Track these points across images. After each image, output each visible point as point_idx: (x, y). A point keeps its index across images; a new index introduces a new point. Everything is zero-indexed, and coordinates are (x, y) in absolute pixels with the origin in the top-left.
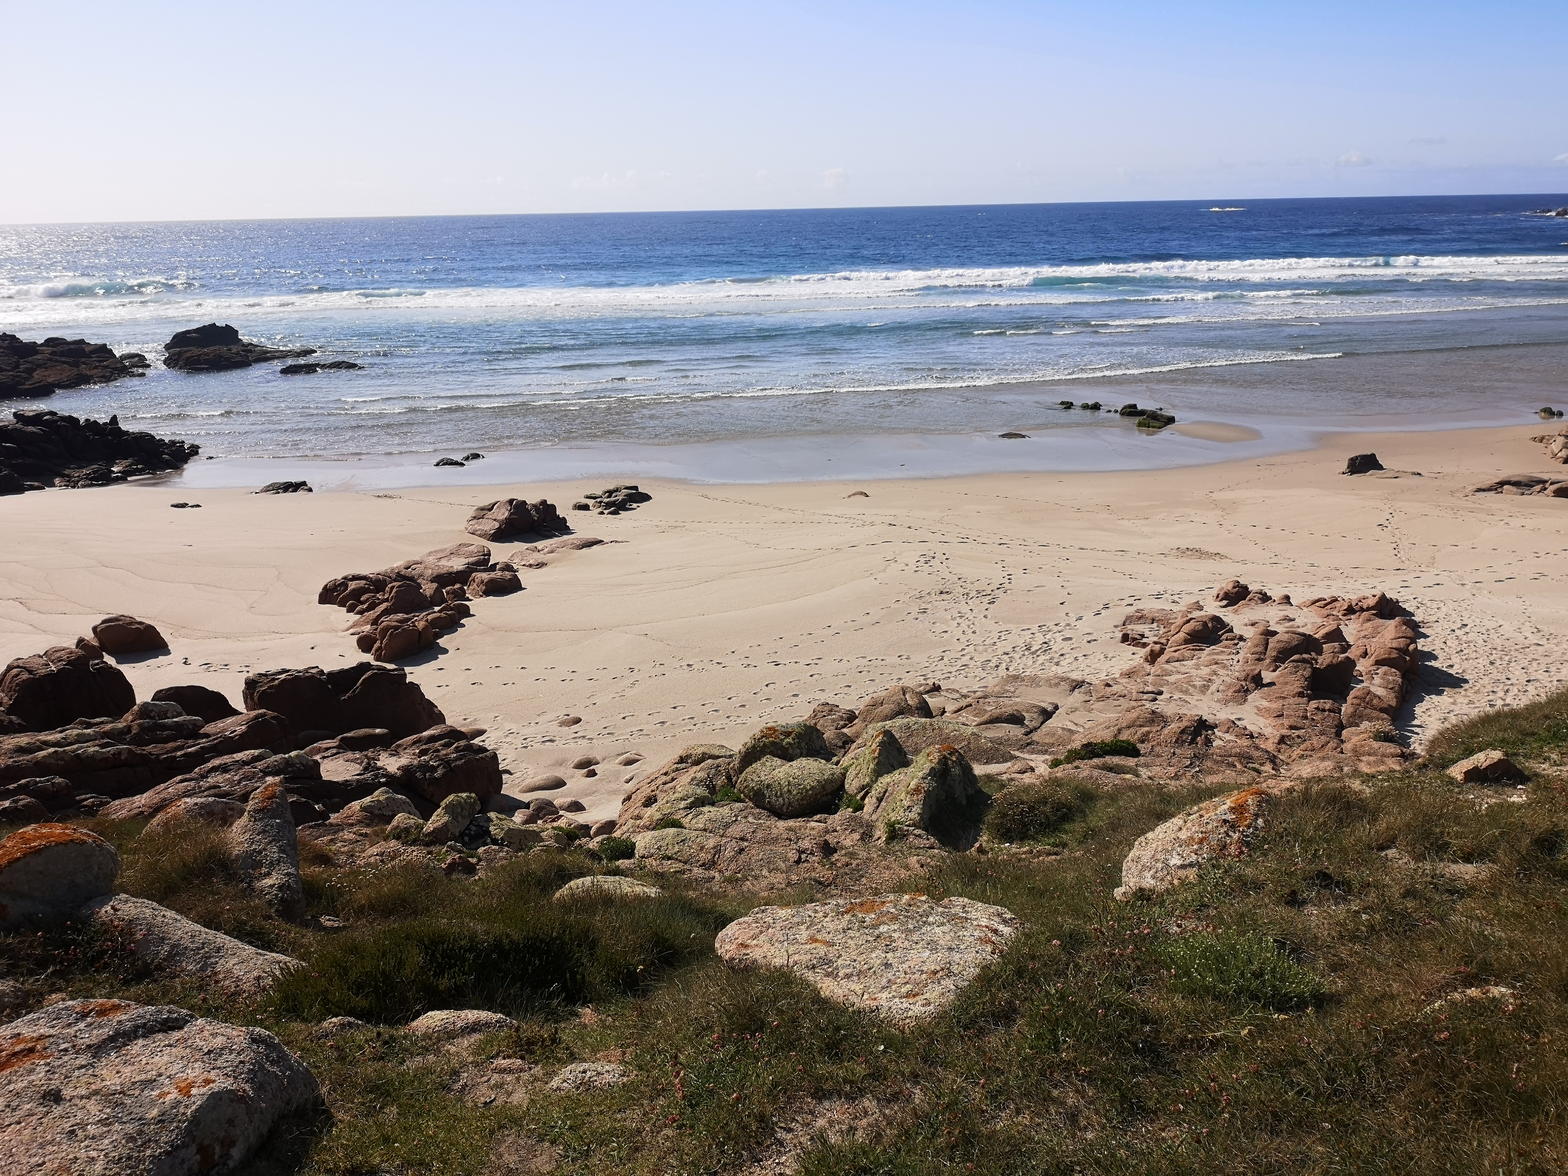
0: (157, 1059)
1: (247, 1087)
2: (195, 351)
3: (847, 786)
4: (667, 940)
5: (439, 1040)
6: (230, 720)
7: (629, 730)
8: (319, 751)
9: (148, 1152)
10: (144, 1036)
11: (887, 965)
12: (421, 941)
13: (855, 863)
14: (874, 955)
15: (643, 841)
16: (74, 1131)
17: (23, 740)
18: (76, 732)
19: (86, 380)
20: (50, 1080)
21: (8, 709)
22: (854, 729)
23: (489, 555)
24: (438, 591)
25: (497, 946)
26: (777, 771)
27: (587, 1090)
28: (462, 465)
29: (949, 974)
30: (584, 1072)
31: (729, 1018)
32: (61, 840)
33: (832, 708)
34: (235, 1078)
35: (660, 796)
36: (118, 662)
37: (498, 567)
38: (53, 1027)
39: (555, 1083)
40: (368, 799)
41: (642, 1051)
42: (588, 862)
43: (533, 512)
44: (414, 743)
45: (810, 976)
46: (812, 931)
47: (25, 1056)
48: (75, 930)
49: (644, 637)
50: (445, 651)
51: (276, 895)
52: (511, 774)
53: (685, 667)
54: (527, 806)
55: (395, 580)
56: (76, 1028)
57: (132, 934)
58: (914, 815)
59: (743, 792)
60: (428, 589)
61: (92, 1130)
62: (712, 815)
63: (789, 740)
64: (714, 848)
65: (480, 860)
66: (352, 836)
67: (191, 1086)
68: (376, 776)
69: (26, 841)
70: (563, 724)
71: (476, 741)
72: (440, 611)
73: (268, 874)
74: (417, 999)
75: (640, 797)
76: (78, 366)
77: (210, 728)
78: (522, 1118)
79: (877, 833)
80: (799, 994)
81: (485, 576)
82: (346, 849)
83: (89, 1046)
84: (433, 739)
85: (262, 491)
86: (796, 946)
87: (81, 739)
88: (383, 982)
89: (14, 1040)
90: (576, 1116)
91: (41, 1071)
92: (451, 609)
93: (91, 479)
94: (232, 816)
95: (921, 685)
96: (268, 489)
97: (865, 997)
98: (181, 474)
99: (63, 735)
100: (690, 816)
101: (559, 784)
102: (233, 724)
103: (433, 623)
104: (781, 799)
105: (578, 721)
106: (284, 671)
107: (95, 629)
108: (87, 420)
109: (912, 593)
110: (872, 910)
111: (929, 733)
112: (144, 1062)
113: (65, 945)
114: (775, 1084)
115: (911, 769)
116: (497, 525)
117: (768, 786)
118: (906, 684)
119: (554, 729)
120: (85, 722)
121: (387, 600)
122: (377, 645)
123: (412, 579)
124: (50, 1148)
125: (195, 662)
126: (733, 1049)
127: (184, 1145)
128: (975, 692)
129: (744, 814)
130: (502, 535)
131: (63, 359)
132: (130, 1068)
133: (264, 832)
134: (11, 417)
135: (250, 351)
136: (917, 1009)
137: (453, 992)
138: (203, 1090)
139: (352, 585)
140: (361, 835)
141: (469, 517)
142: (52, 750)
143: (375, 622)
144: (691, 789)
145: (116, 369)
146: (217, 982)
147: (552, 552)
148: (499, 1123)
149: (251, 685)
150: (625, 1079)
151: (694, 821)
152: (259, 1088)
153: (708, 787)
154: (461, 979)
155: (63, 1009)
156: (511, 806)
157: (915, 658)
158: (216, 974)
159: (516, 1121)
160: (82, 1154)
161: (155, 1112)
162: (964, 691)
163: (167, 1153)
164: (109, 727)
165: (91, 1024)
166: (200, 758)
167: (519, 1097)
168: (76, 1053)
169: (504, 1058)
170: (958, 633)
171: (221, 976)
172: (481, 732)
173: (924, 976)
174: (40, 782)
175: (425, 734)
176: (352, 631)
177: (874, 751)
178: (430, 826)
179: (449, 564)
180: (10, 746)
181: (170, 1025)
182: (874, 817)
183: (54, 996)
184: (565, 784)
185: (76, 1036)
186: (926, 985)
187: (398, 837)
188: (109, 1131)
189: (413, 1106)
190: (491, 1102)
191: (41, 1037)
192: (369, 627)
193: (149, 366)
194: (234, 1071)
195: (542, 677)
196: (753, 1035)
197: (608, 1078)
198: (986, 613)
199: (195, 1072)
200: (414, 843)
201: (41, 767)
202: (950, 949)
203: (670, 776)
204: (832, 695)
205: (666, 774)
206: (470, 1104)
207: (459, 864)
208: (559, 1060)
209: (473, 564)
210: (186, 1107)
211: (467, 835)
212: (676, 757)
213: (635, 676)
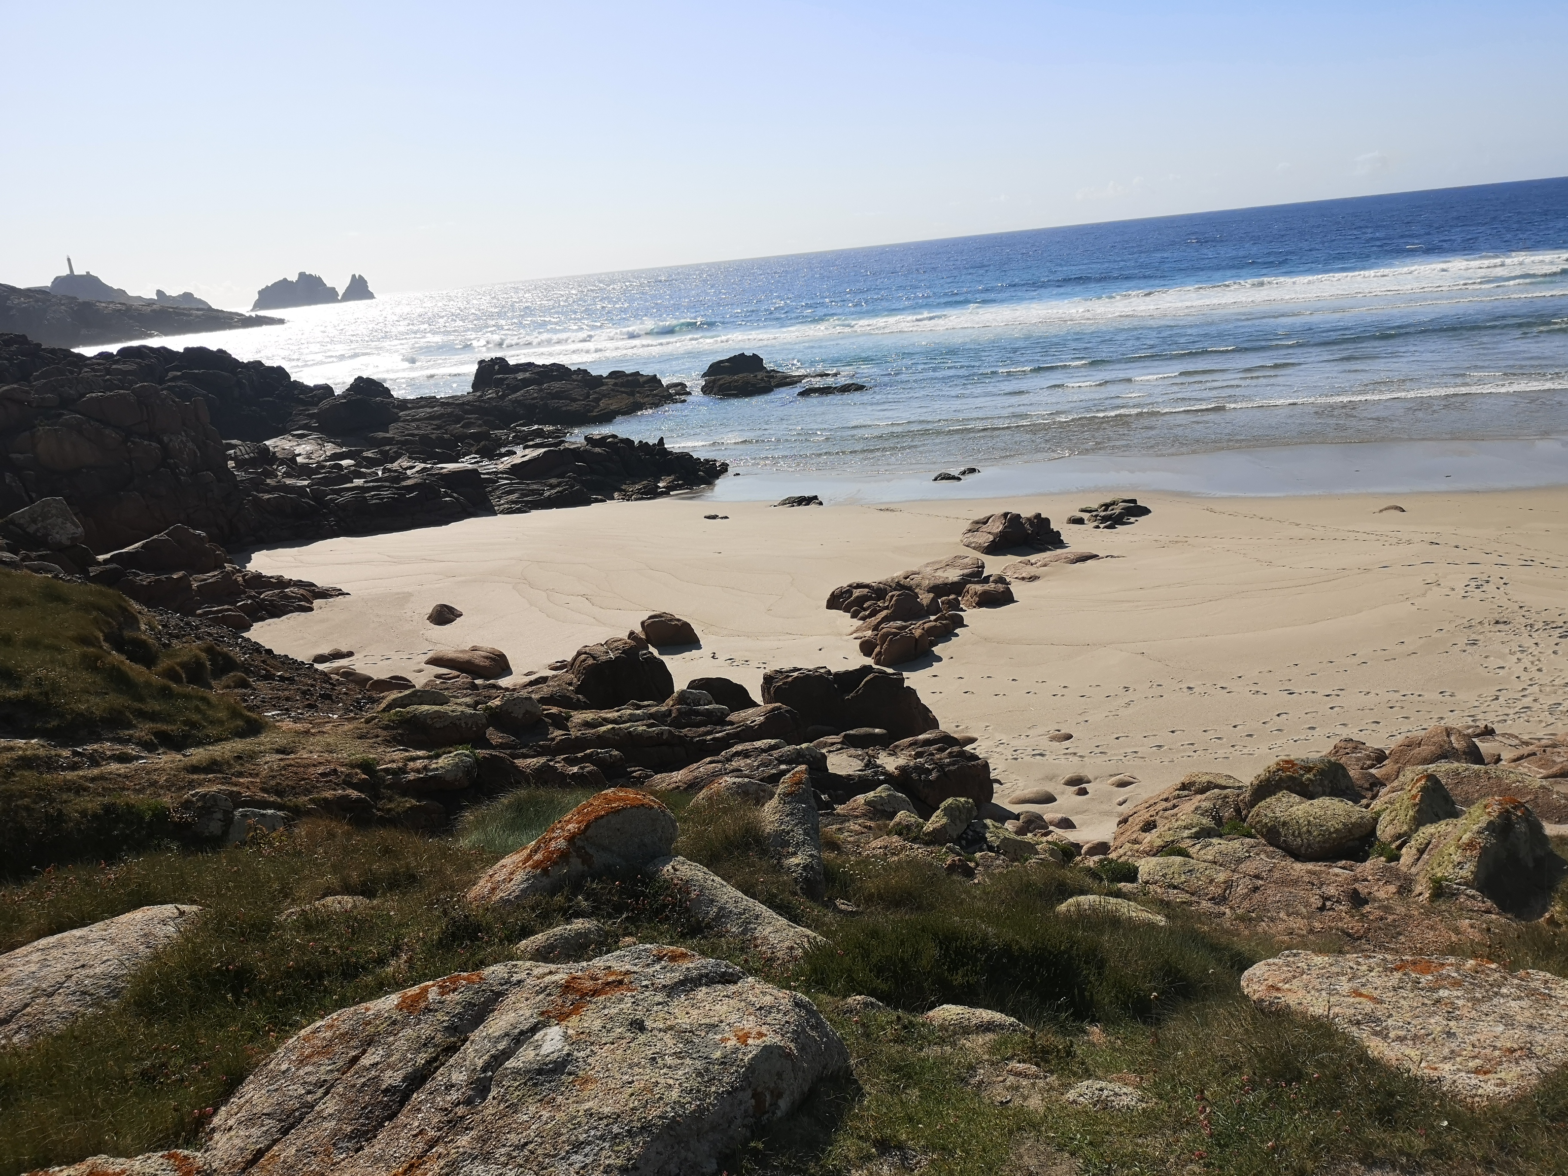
0: (718, 1007)
1: (792, 1045)
2: (727, 378)
3: (1378, 833)
4: (1180, 971)
5: (955, 1033)
6: (751, 711)
7: (1122, 751)
8: (825, 745)
9: (713, 1089)
10: (707, 985)
11: (1450, 1034)
12: (936, 935)
13: (1390, 918)
14: (1432, 1021)
15: (1146, 866)
16: (655, 1058)
17: (589, 715)
18: (629, 712)
19: (640, 407)
20: (636, 1010)
21: (576, 689)
22: (1383, 771)
23: (983, 567)
24: (934, 601)
25: (1007, 950)
26: (1295, 808)
27: (1104, 1109)
28: (959, 479)
29: (1530, 1054)
30: (1101, 1090)
31: (1262, 1061)
32: (635, 803)
33: (1357, 746)
34: (783, 1035)
35: (1160, 822)
36: (660, 654)
37: (991, 579)
38: (636, 965)
39: (1071, 1095)
40: (871, 794)
41: (1160, 1079)
42: (1088, 880)
43: (1027, 526)
44: (911, 745)
45: (1354, 1031)
46: (1356, 984)
47: (615, 986)
48: (644, 883)
49: (1140, 656)
50: (939, 659)
51: (801, 874)
52: (1001, 784)
53: (1185, 690)
54: (1017, 817)
55: (895, 590)
56: (654, 969)
57: (689, 893)
58: (1467, 872)
59: (1254, 827)
60: (925, 598)
61: (669, 1060)
62: (1223, 847)
63: (1310, 776)
64: (1225, 882)
65: (977, 865)
66: (857, 827)
67: (747, 1036)
68: (876, 773)
69: (609, 801)
70: (1053, 739)
71: (968, 748)
72: (935, 620)
73: (794, 854)
74: (933, 991)
75: (1137, 822)
76: (633, 395)
77: (734, 717)
78: (1040, 1124)
79: (1418, 889)
80: (1342, 1049)
81: (979, 588)
82: (852, 839)
83: (664, 986)
84: (928, 743)
85: (779, 504)
86: (1337, 997)
87: (632, 718)
88: (901, 969)
89: (607, 971)
90: (1095, 1133)
91: (628, 1002)
92: (946, 619)
93: (642, 494)
94: (763, 797)
95: (1469, 727)
96: (783, 503)
97: (1423, 1065)
98: (712, 489)
99: (618, 714)
100: (1198, 847)
101: (1049, 799)
102: (753, 715)
103: (929, 632)
104: (1299, 839)
105: (1069, 737)
106: (795, 670)
107: (643, 623)
108: (641, 442)
109: (1459, 622)
110: (1426, 970)
111: (1484, 781)
112: (707, 1008)
113: (636, 896)
114: (1316, 1141)
115: (1461, 821)
116: (991, 538)
117: (1284, 824)
118: (1449, 725)
119: (1045, 744)
120: (636, 704)
121: (887, 608)
122: (877, 649)
123: (910, 588)
124: (636, 1070)
125: (722, 657)
126: (1265, 1095)
127: (742, 1089)
128: (1539, 739)
129: (1256, 850)
130: (996, 548)
131: (623, 389)
132: (697, 1011)
133: (792, 814)
134: (583, 440)
135: (773, 377)
136: (1489, 1088)
137: (966, 989)
138: (758, 1042)
139: (857, 593)
140: (866, 827)
141: (964, 530)
142: (610, 726)
143: (876, 628)
144: (1196, 818)
145: (663, 397)
146: (756, 946)
147: (1045, 565)
148: (1018, 1124)
149: (768, 680)
150: (1144, 1105)
151: (1203, 852)
152: (802, 1049)
153: (1214, 818)
154: (973, 979)
155: (643, 950)
156: (1003, 816)
157: (1460, 696)
158: (756, 939)
159: (1034, 1126)
160: (662, 1080)
161: (718, 1054)
162: (1525, 737)
163: (729, 1093)
164: (653, 710)
165: (665, 967)
166: (725, 743)
167: (1035, 1102)
168: (655, 990)
169: (1019, 1062)
170: (1518, 670)
171: (759, 942)
172: (972, 740)
173: (1497, 1053)
174: (601, 753)
175: (921, 737)
176: (855, 635)
177: (1414, 797)
178: (930, 826)
179: (945, 575)
180: (579, 721)
181: (728, 979)
182: (1414, 870)
183: (627, 939)
184: (1055, 800)
185: (654, 976)
186: (1500, 1063)
187: (900, 834)
188: (682, 1064)
189: (934, 1092)
190: (1007, 1102)
191: (628, 973)
192: (870, 632)
193: (689, 393)
194: (782, 1029)
195: (1033, 691)
196: (1289, 1083)
197: (1125, 1100)
198: (1556, 648)
199: (749, 1024)
200: (914, 840)
201: (601, 741)
202: (1531, 1027)
203: (1172, 802)
204: (1356, 730)
205: (1166, 800)
206: (987, 1101)
207: (959, 866)
208: (1075, 1074)
209: (967, 575)
210: (744, 1054)
211: (964, 839)
212: (1178, 782)
213: (1130, 696)
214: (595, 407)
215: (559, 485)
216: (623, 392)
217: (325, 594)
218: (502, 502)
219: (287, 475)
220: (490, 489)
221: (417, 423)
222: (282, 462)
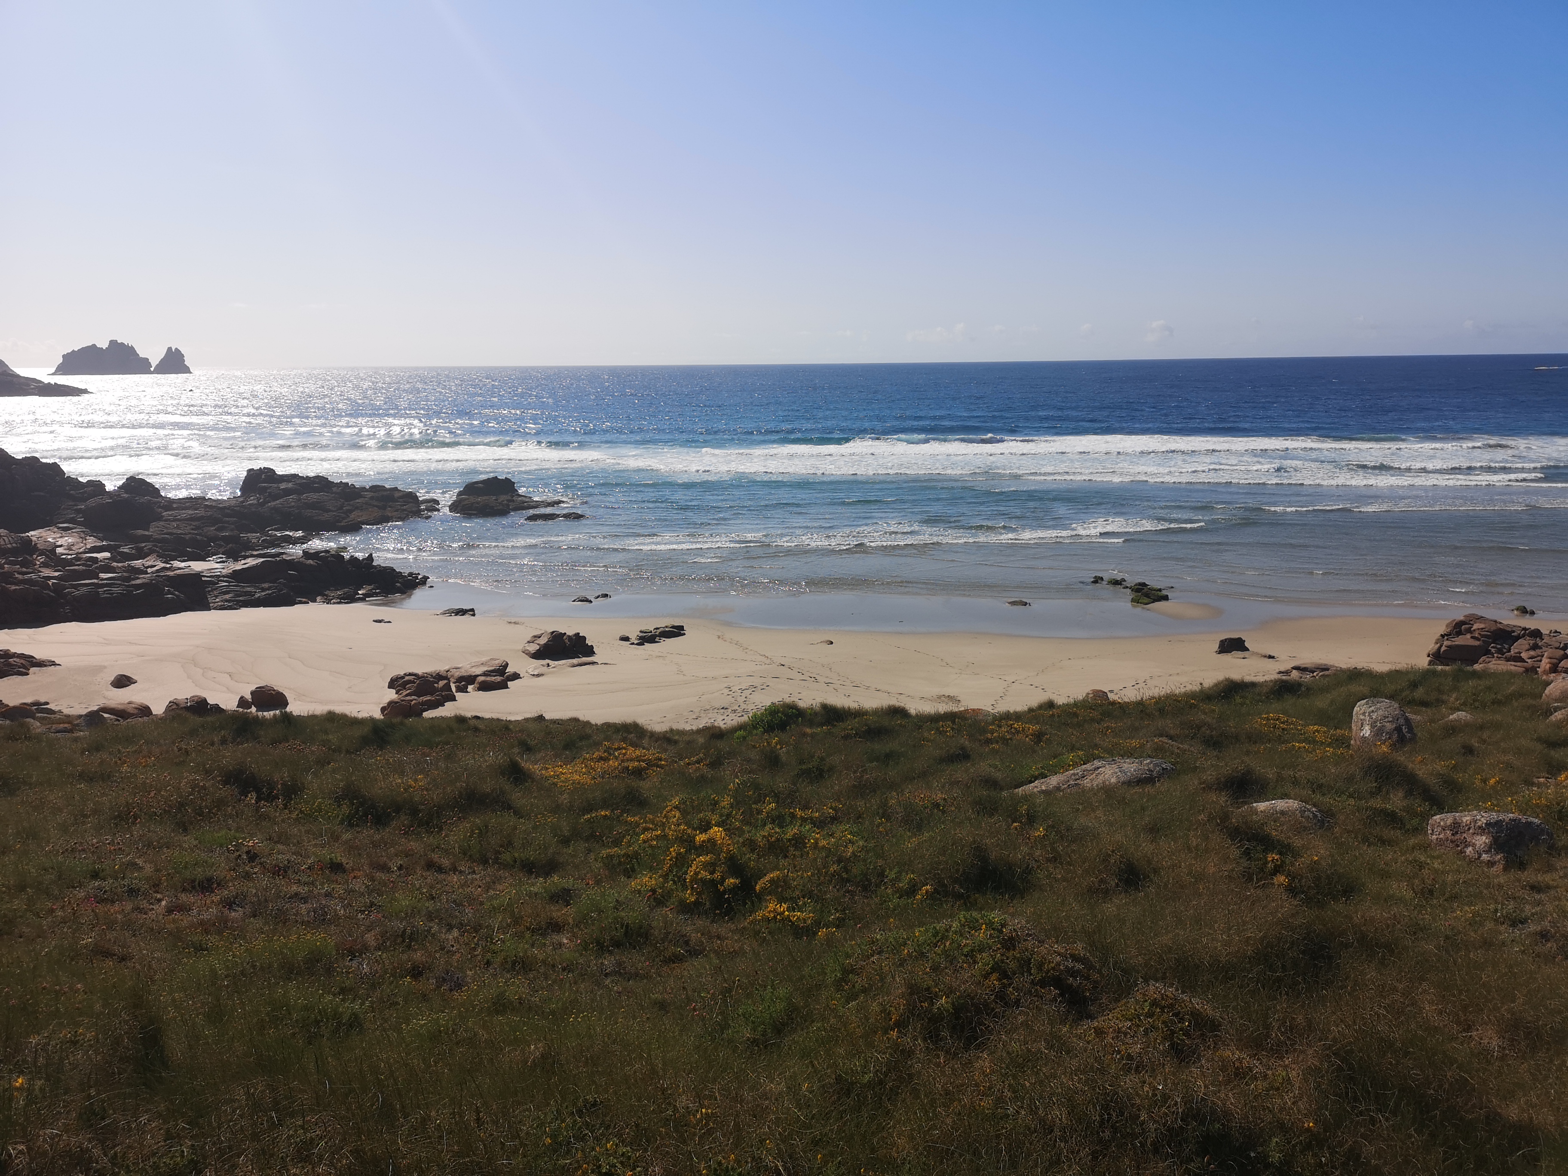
2: (477, 498)
23: (507, 664)
24: (447, 685)
28: (591, 602)
37: (506, 673)
43: (568, 641)
60: (441, 684)
72: (432, 696)
76: (384, 509)
81: (491, 678)
85: (441, 614)
92: (441, 696)
93: (341, 599)
96: (445, 612)
107: (252, 691)
108: (351, 557)
116: (538, 648)
121: (412, 688)
130: (540, 654)
131: (376, 502)
135: (516, 501)
139: (407, 678)
141: (527, 641)
145: (412, 511)
147: (554, 667)
179: (475, 670)
193: (437, 510)
209: (489, 671)
214: (344, 518)
215: (268, 589)
216: (374, 506)
217: (41, 664)
218: (217, 600)
219: (45, 565)
220: (210, 589)
221: (178, 523)
222: (42, 553)
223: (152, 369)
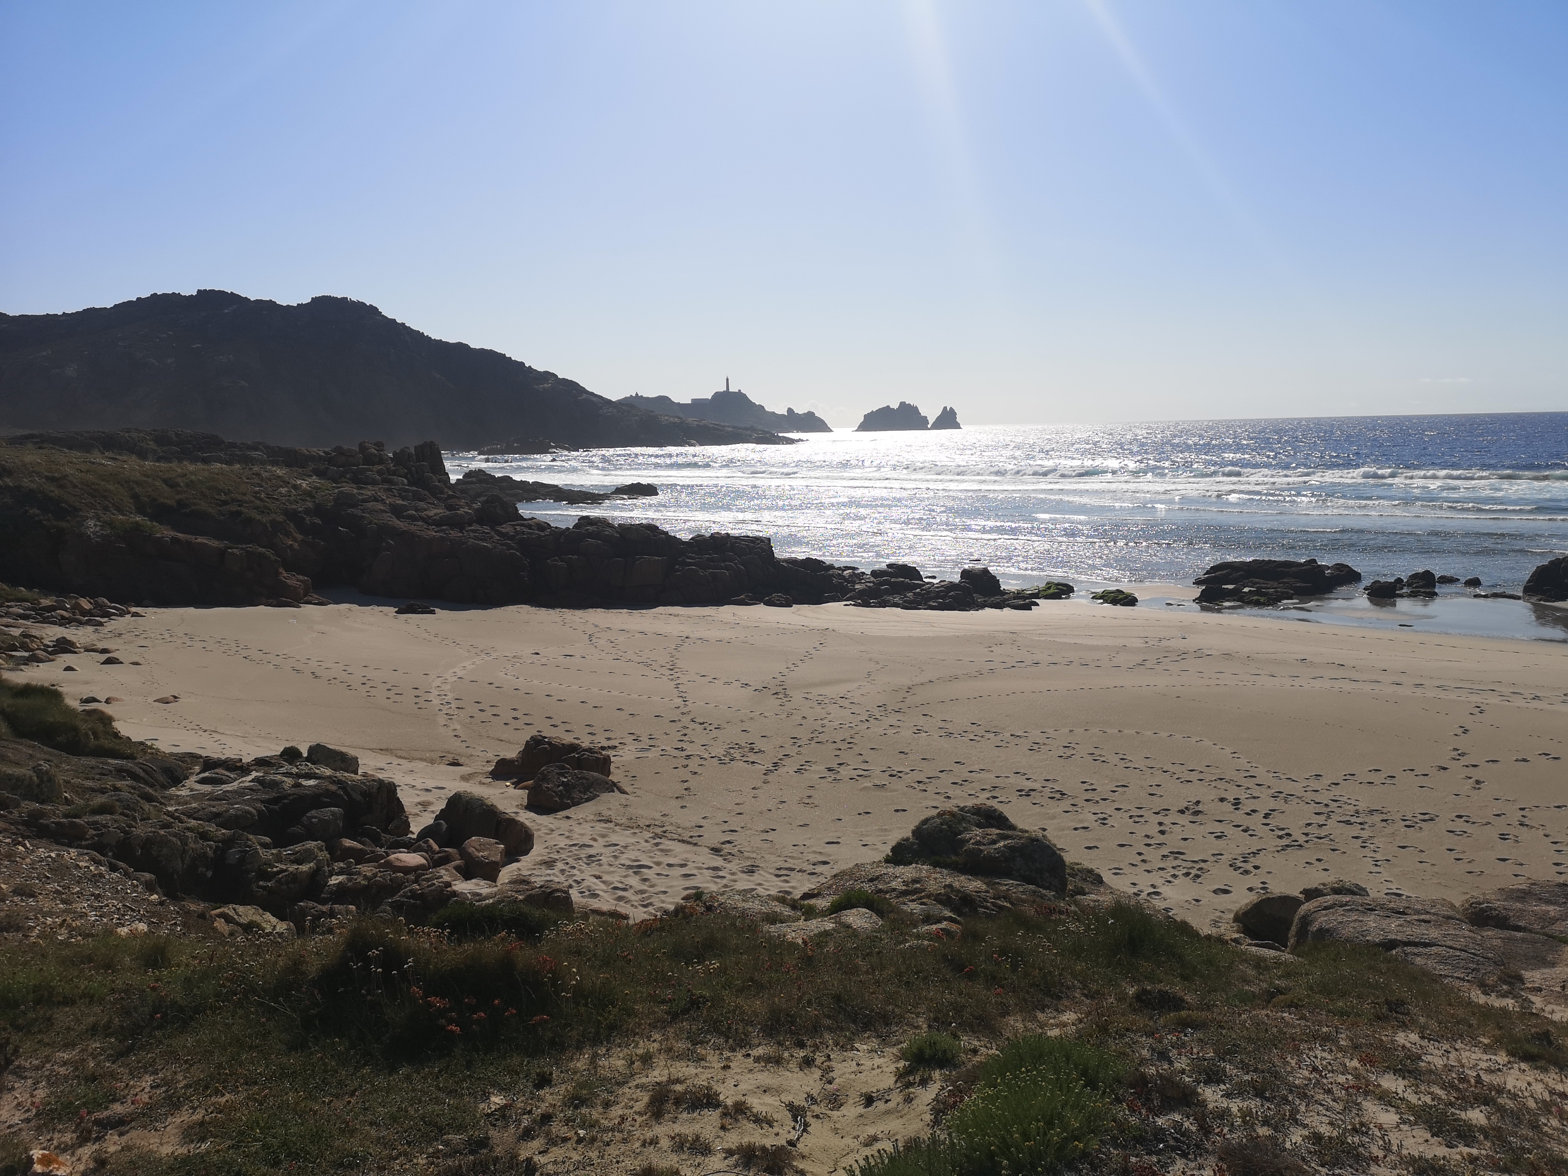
223: (929, 426)
